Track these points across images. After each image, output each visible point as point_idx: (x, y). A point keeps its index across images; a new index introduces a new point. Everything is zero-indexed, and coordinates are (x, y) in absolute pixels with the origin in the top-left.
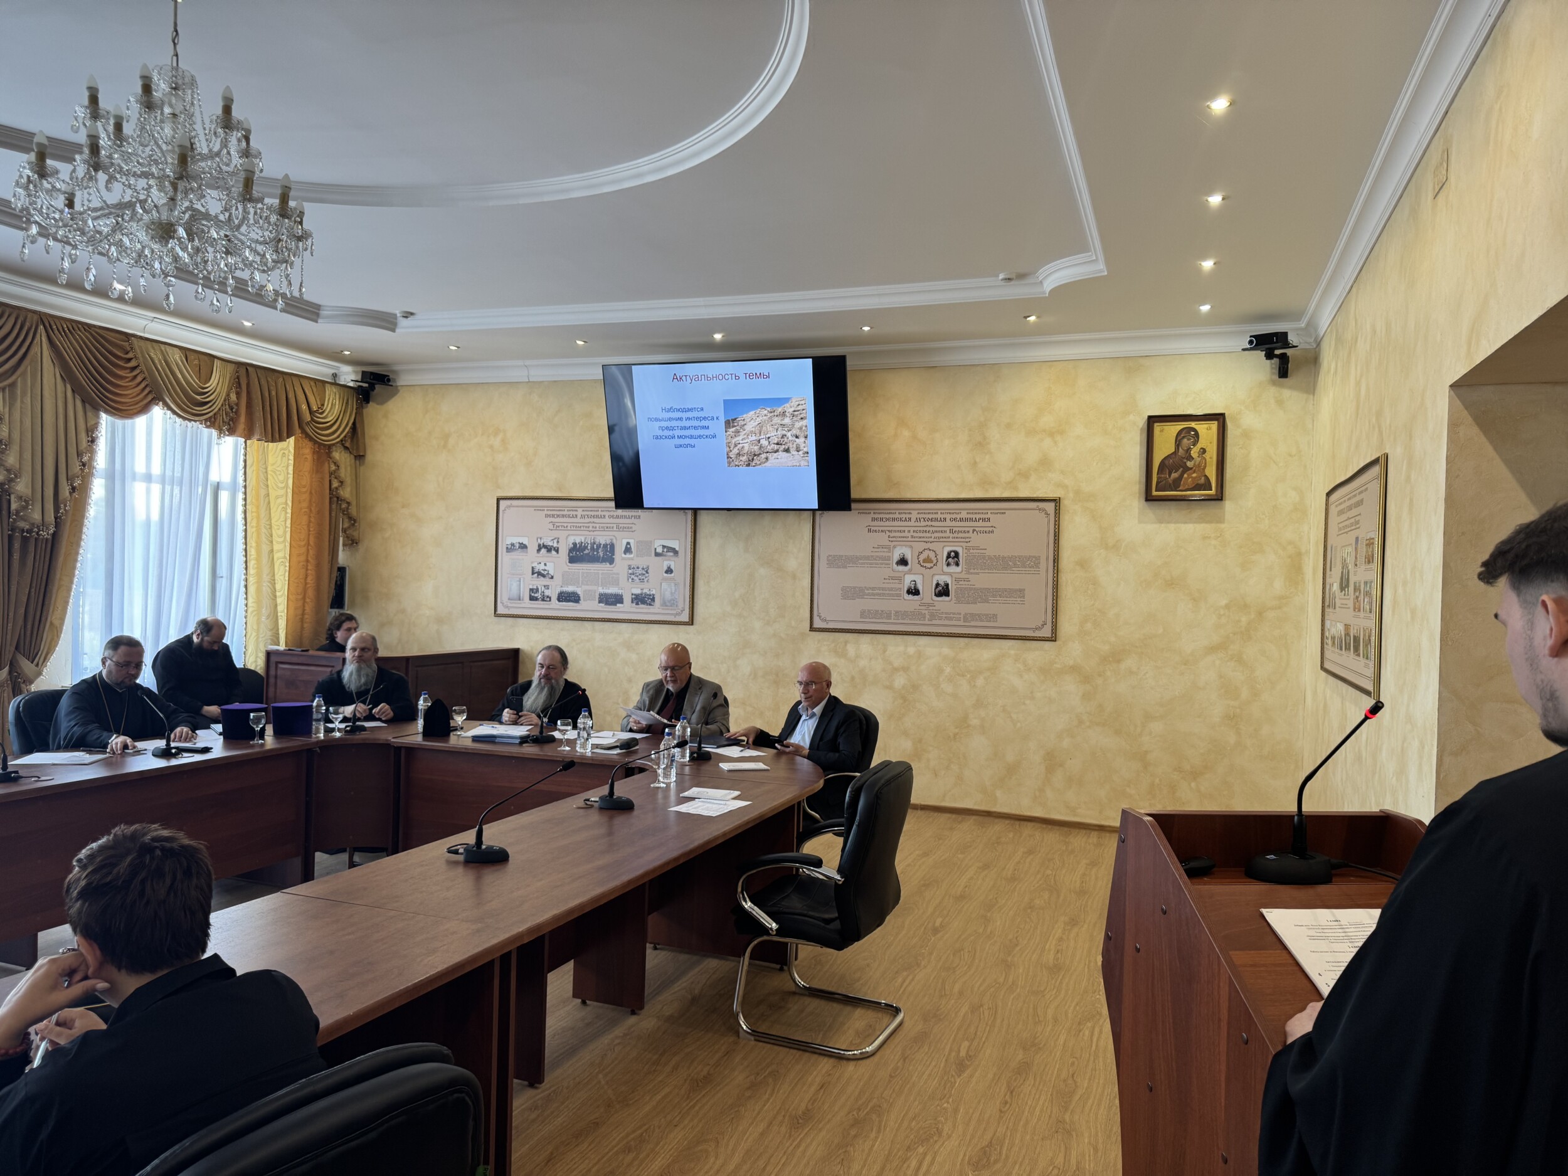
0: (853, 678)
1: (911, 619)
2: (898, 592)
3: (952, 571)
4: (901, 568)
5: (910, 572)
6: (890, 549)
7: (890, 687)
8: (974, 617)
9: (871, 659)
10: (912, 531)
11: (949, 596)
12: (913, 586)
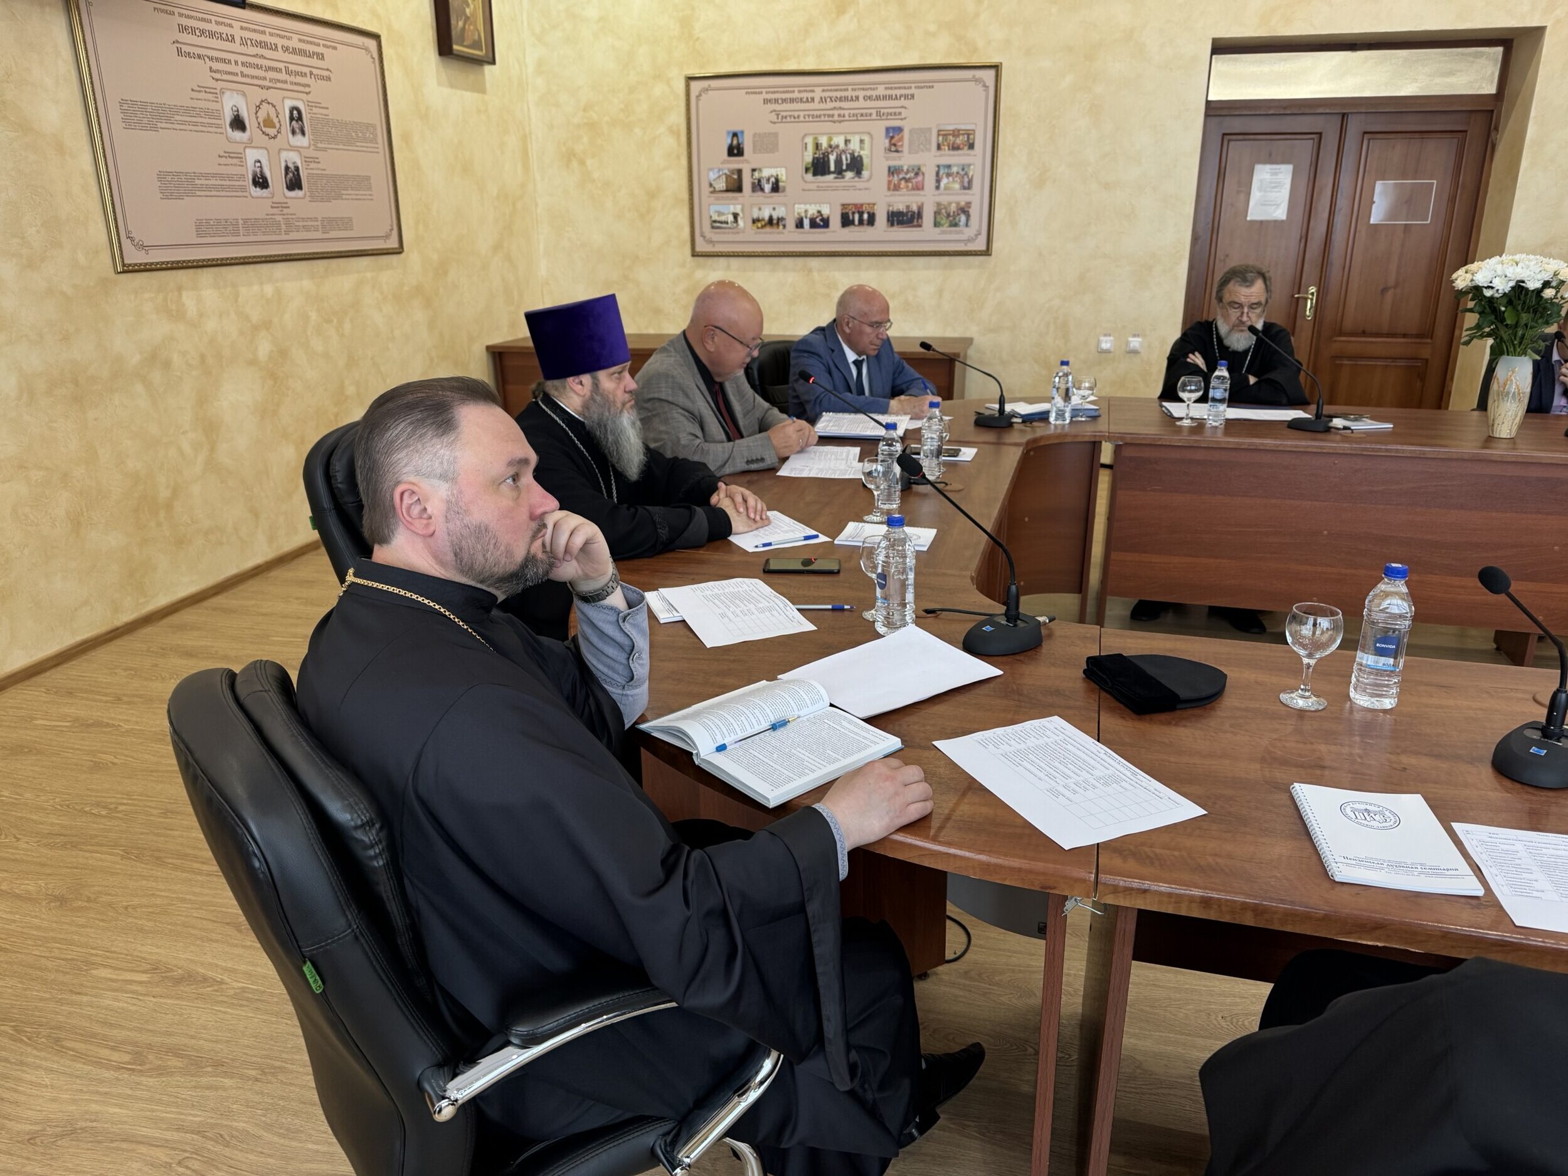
0: (203, 357)
1: (264, 233)
2: (240, 183)
3: (299, 144)
4: (238, 135)
5: (249, 144)
6: (218, 95)
7: (253, 362)
8: (330, 223)
9: (221, 316)
10: (240, 63)
11: (300, 188)
12: (258, 170)
